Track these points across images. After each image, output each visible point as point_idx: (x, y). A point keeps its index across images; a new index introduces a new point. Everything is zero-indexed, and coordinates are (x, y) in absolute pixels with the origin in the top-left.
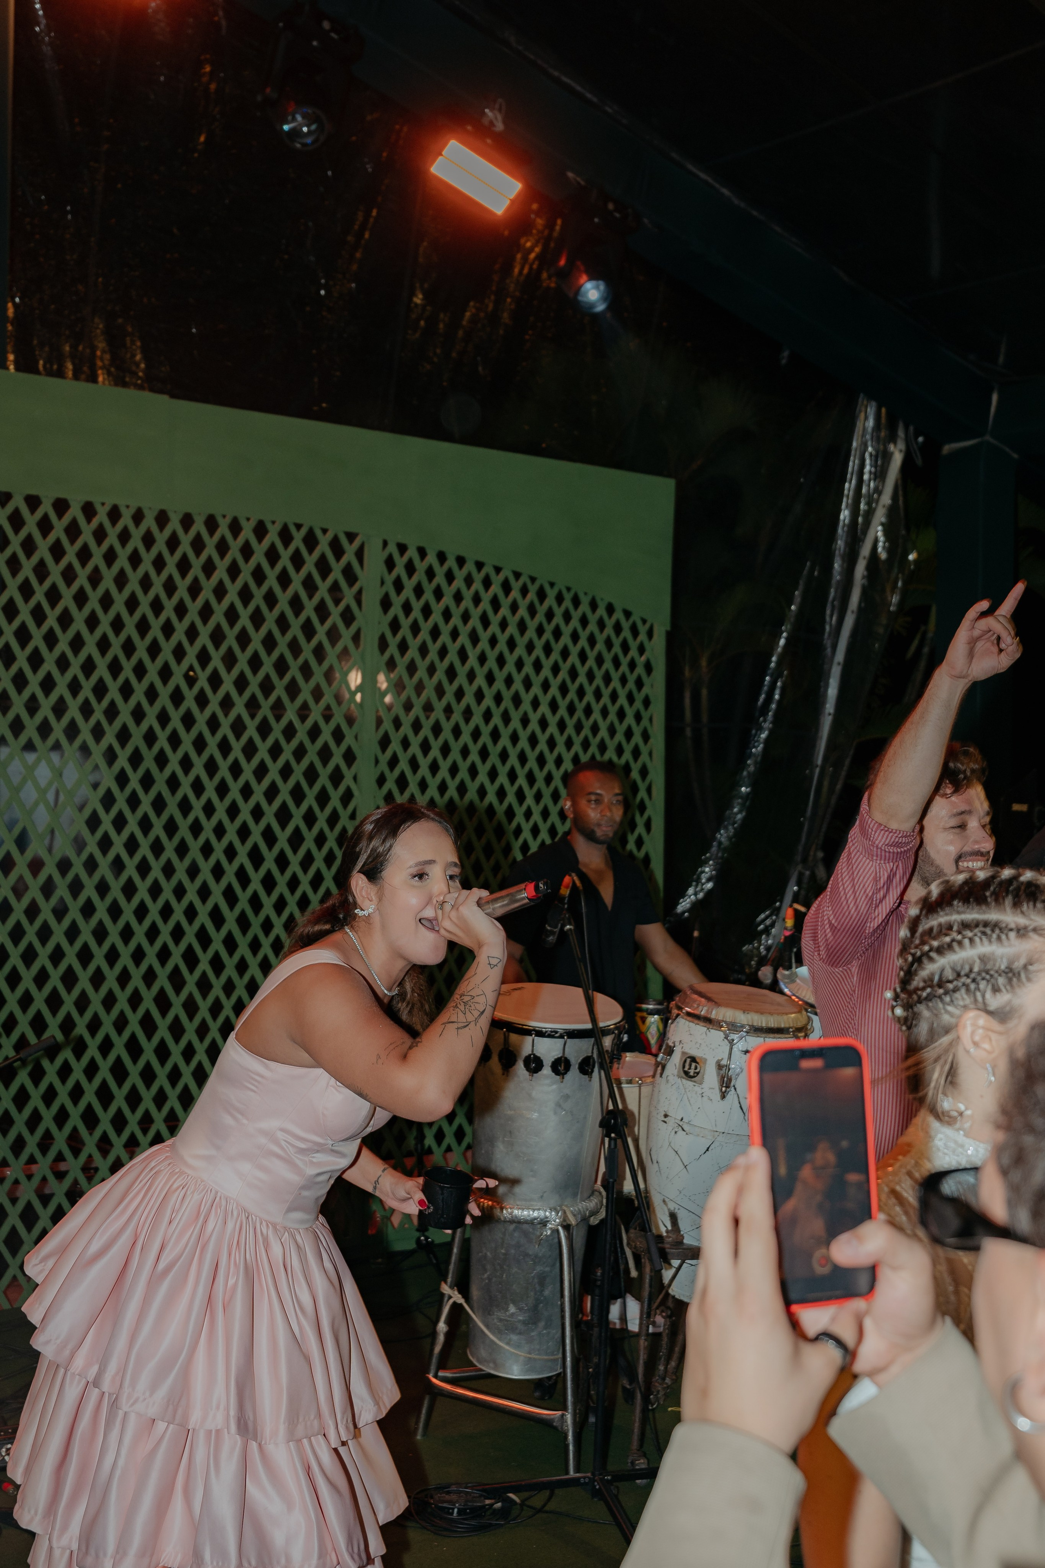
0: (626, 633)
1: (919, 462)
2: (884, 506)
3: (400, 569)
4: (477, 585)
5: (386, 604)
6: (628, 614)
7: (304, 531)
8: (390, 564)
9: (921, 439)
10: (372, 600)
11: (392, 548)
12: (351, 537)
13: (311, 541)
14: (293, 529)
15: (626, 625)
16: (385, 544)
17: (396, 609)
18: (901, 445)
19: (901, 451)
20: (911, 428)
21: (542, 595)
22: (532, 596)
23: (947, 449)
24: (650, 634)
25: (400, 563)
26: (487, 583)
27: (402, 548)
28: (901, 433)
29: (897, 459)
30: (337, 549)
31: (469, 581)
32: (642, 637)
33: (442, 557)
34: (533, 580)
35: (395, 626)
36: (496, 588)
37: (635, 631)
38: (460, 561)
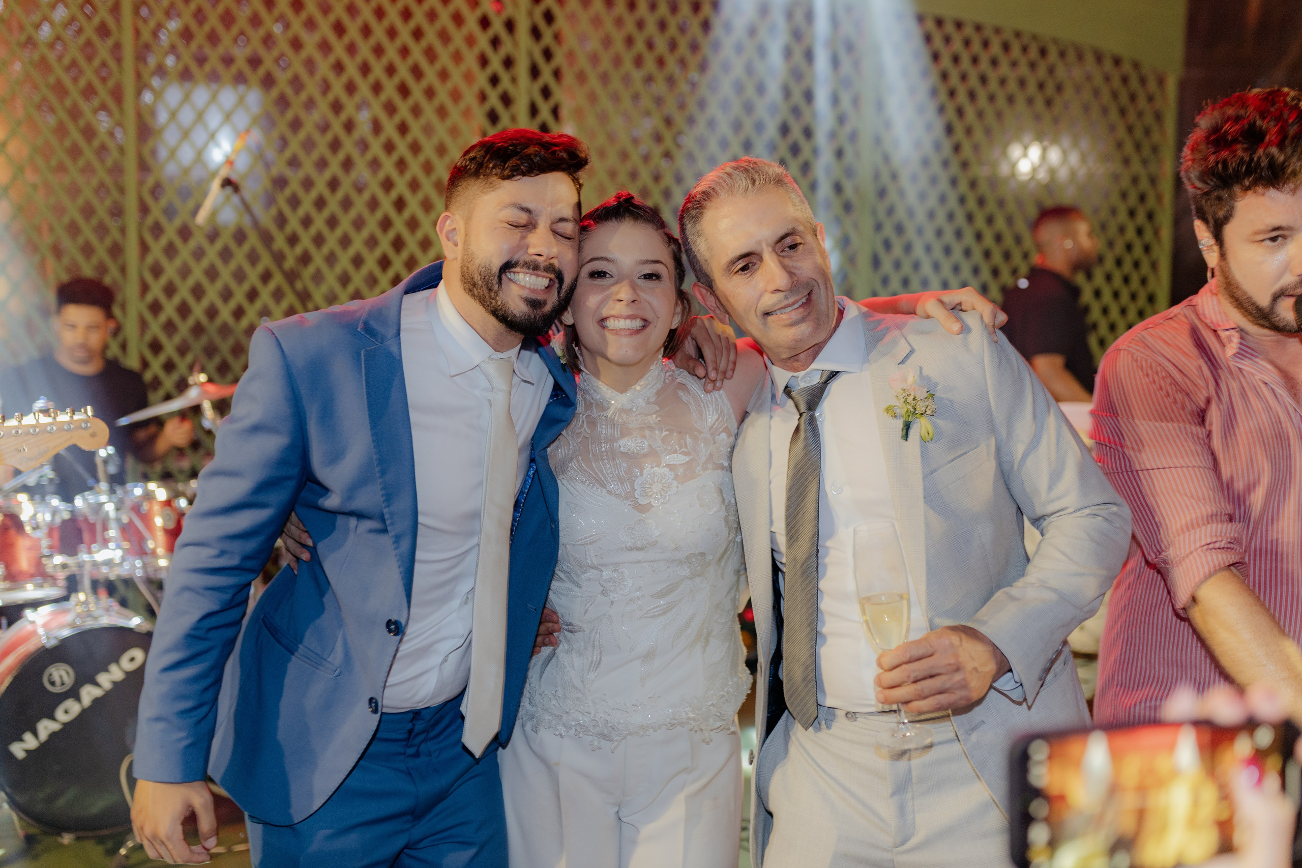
4: (976, 46)
6: (1136, 65)
15: (1133, 77)
21: (1043, 52)
22: (1034, 53)
24: (1161, 81)
26: (986, 44)
32: (1152, 86)
34: (1035, 37)
36: (996, 48)
37: (1143, 81)
38: (959, 25)
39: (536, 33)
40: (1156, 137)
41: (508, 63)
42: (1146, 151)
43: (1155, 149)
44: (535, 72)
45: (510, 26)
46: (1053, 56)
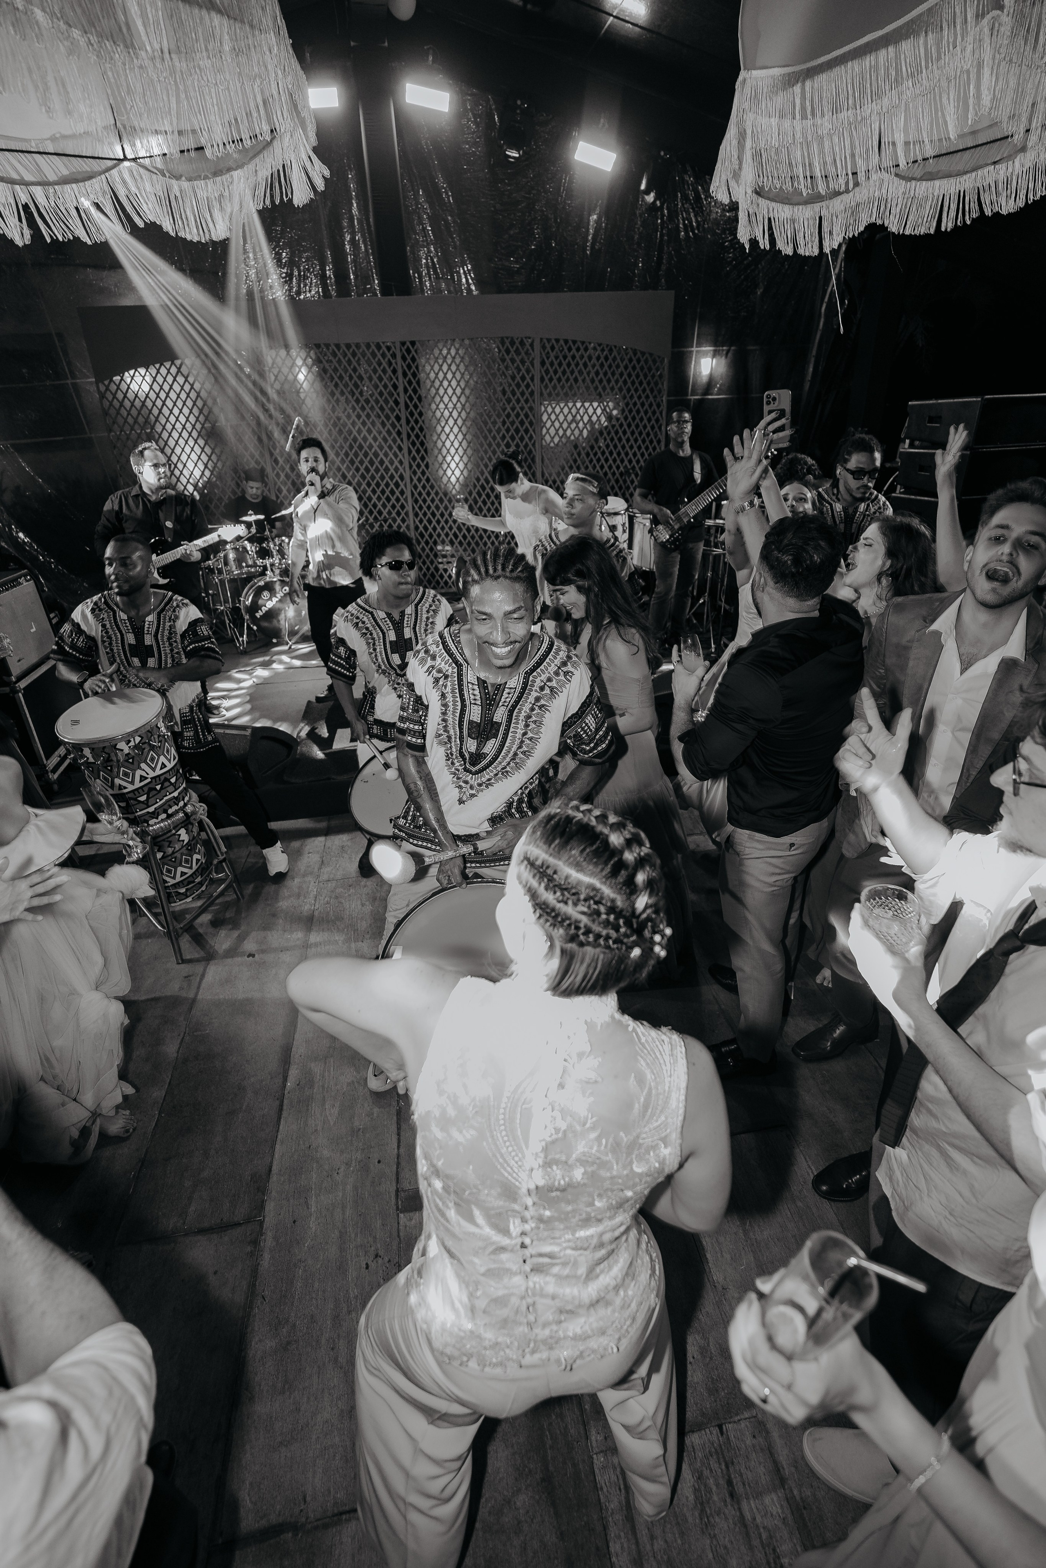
0: (650, 362)
3: (548, 349)
4: (582, 351)
5: (543, 363)
6: (651, 355)
8: (544, 347)
10: (537, 363)
11: (545, 341)
12: (528, 339)
13: (512, 343)
15: (650, 360)
16: (541, 339)
17: (548, 365)
21: (611, 350)
24: (662, 362)
25: (548, 346)
26: (586, 350)
27: (549, 340)
30: (522, 343)
31: (578, 350)
33: (566, 342)
34: (607, 346)
35: (547, 372)
37: (654, 361)
38: (574, 342)
39: (404, 358)
40: (660, 385)
41: (394, 371)
42: (656, 392)
43: (660, 391)
44: (405, 375)
45: (394, 356)
46: (615, 353)
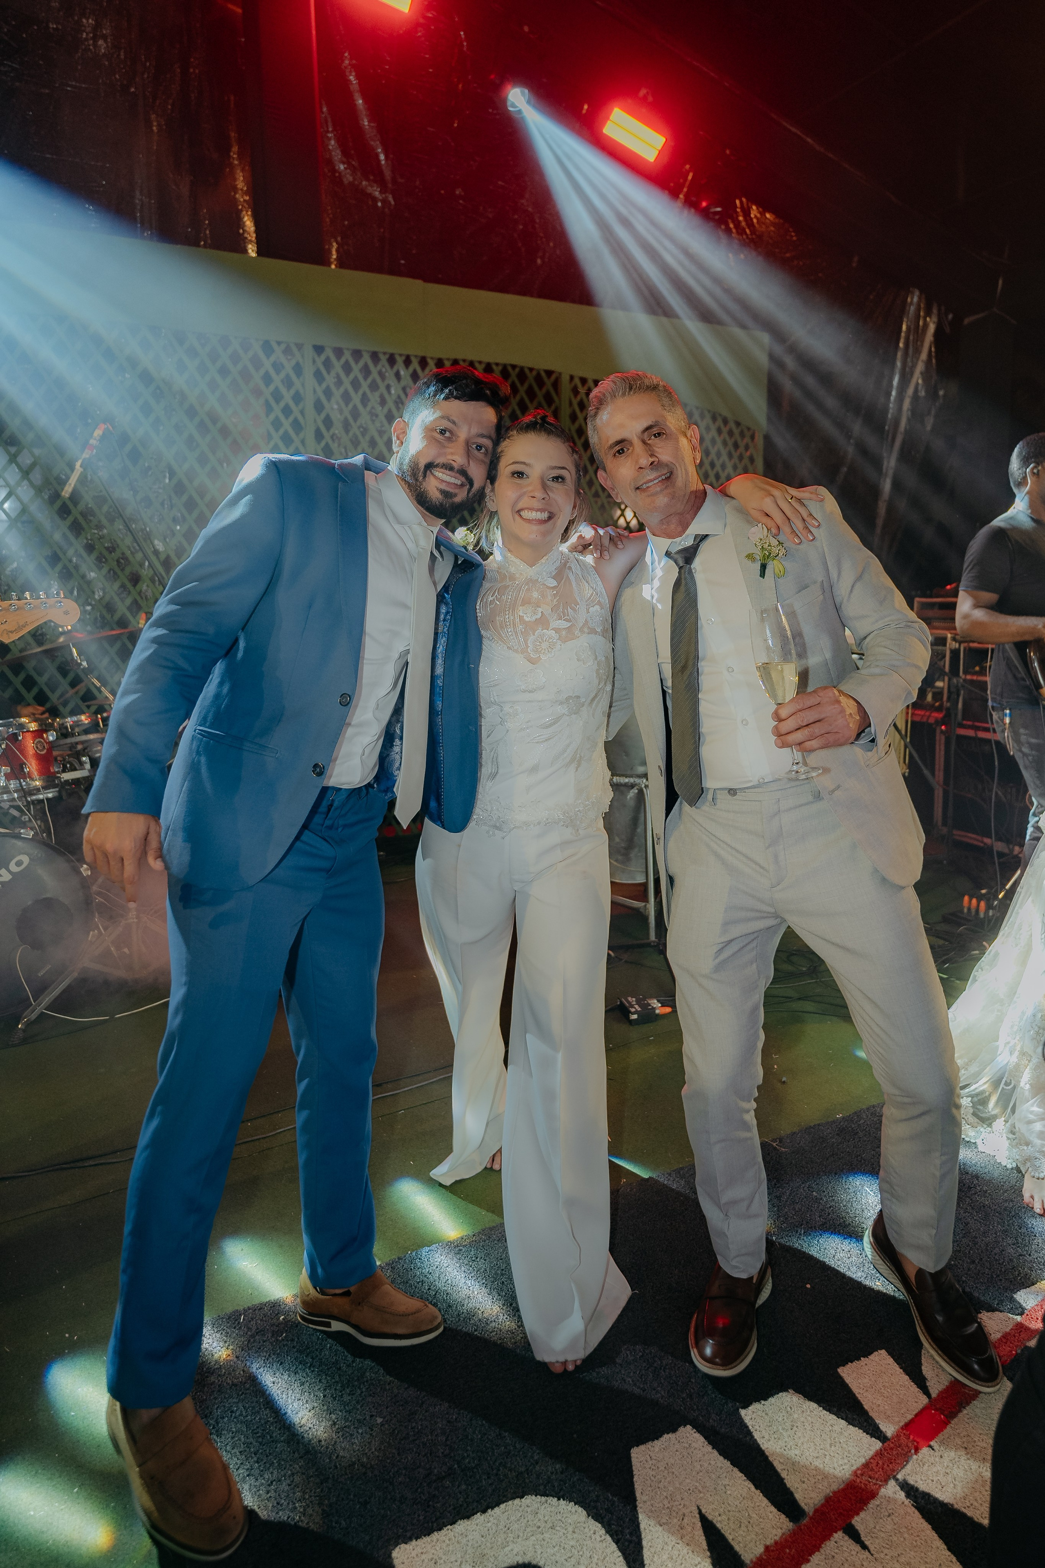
0: (736, 437)
1: (948, 330)
2: (922, 361)
3: (582, 395)
5: (573, 418)
6: (738, 424)
7: (517, 370)
9: (950, 316)
11: (577, 381)
12: (549, 373)
13: (522, 377)
14: (510, 369)
15: (736, 431)
16: (572, 378)
18: (935, 319)
19: (934, 322)
20: (943, 308)
23: (967, 321)
24: (752, 437)
25: (582, 391)
28: (935, 311)
29: (932, 328)
30: (539, 382)
32: (747, 440)
37: (742, 434)
41: (297, 398)
45: (298, 370)
